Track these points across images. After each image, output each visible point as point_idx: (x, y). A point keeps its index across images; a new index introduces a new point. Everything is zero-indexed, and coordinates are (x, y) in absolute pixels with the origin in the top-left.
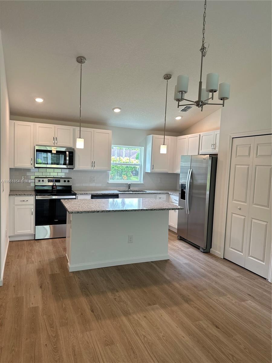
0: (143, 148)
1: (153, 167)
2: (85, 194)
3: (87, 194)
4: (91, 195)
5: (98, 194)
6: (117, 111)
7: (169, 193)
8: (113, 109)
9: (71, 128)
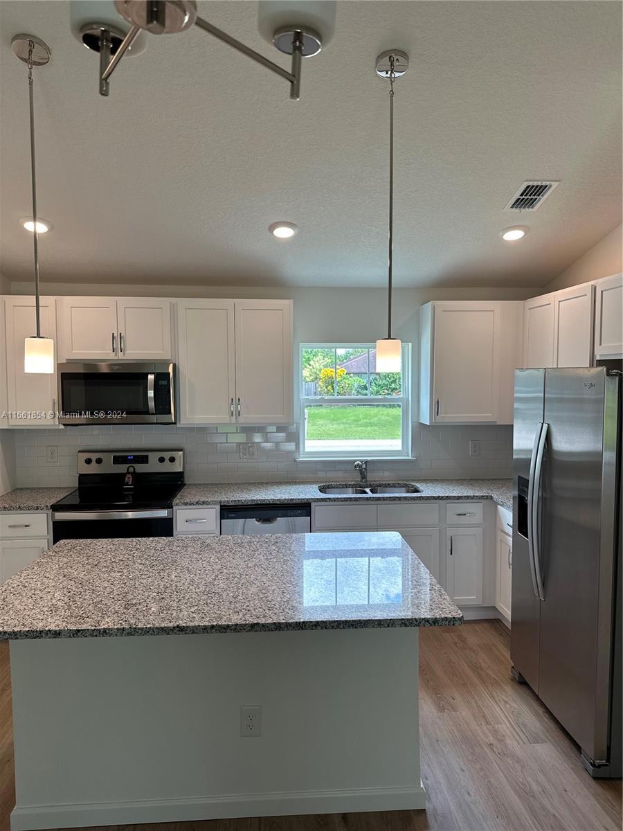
0: (410, 344)
1: (436, 407)
2: (198, 503)
3: (204, 503)
4: (218, 507)
5: (240, 503)
6: (284, 233)
7: (495, 497)
8: (272, 228)
9: (165, 302)
